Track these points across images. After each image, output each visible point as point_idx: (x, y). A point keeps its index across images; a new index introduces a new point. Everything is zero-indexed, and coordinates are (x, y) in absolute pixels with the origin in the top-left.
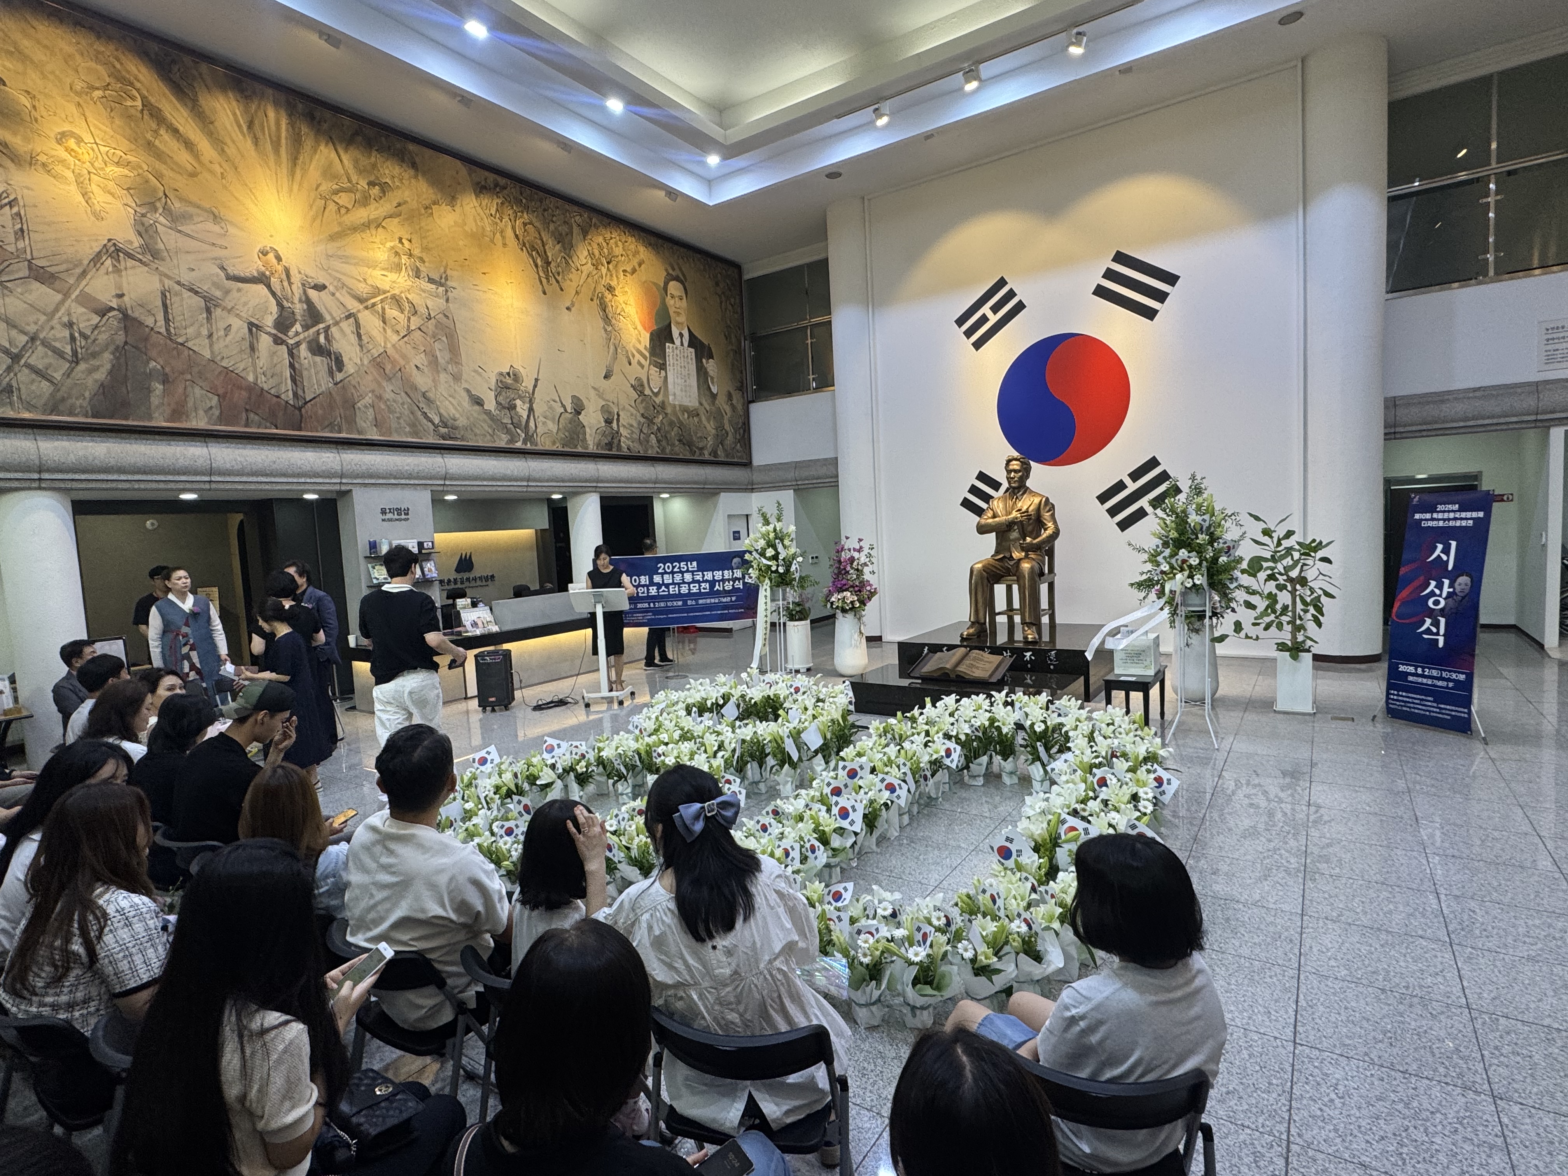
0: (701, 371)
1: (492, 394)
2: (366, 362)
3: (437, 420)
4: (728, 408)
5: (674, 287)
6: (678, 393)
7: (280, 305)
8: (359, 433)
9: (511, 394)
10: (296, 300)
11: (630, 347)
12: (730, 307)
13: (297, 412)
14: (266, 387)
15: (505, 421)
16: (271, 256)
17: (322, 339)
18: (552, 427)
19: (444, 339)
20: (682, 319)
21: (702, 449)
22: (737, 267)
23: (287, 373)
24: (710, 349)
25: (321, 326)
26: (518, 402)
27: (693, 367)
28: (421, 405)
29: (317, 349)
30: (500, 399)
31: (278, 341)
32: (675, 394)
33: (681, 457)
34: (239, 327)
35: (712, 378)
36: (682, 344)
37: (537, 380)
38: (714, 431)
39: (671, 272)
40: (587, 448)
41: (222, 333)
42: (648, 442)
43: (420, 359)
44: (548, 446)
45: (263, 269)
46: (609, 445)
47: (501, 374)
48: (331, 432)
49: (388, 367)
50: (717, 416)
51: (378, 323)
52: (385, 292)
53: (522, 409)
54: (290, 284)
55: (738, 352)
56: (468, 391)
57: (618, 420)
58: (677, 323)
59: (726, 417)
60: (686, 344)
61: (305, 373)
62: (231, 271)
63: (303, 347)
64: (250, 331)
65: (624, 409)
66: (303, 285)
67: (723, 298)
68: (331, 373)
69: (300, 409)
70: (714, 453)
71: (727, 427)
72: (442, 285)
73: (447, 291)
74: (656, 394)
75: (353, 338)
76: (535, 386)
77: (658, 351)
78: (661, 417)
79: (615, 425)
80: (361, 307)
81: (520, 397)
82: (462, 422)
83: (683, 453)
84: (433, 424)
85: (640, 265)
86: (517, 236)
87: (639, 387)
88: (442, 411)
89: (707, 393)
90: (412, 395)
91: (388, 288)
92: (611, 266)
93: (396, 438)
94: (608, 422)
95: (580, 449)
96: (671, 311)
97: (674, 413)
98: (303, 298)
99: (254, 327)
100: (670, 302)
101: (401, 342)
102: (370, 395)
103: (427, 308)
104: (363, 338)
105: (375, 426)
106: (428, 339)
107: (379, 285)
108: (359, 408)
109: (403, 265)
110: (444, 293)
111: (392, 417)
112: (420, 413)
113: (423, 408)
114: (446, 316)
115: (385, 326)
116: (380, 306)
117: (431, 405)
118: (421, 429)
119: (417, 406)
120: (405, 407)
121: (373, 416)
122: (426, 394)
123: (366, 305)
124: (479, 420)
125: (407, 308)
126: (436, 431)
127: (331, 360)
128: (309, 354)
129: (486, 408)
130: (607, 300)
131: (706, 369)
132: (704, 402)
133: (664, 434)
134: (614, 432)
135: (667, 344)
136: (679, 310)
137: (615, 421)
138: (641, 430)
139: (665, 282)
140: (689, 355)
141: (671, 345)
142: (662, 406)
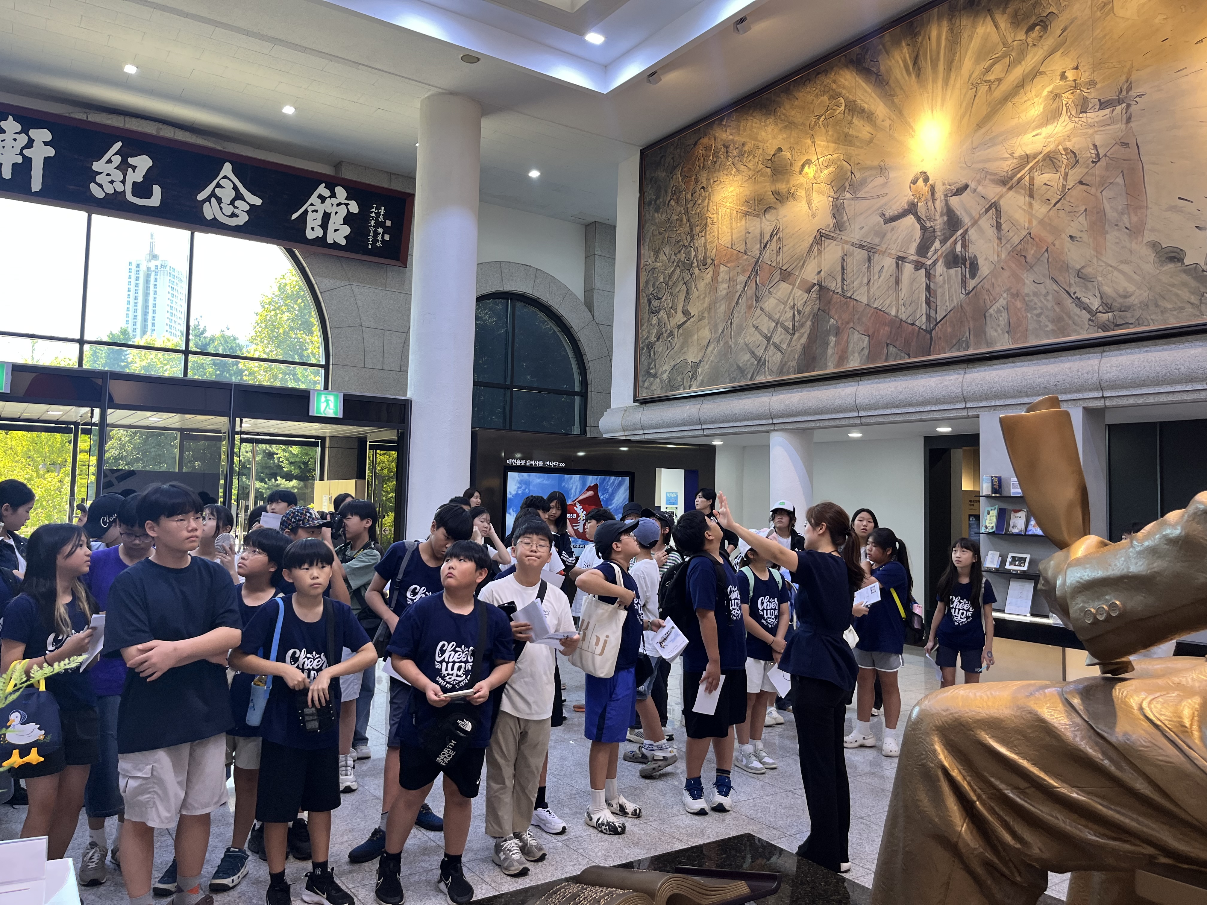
2: (1003, 256)
3: (1095, 304)
7: (924, 228)
8: (988, 345)
10: (938, 215)
13: (928, 336)
14: (904, 317)
16: (920, 182)
19: (1120, 179)
23: (923, 296)
25: (959, 233)
28: (1072, 290)
29: (953, 260)
31: (918, 266)
34: (890, 265)
41: (876, 277)
43: (1078, 224)
45: (912, 197)
48: (959, 350)
49: (1031, 252)
51: (1023, 200)
52: (1035, 156)
56: (1154, 245)
61: (939, 291)
62: (889, 213)
63: (940, 263)
64: (897, 265)
66: (946, 196)
68: (964, 283)
69: (930, 332)
72: (1120, 102)
73: (1128, 106)
75: (991, 232)
80: (1005, 190)
82: (1139, 296)
84: (1090, 312)
88: (1107, 290)
90: (1060, 279)
91: (1040, 149)
93: (1033, 342)
99: (900, 259)
101: (1051, 212)
102: (1005, 295)
103: (1095, 147)
104: (1003, 227)
105: (1008, 332)
106: (1093, 191)
107: (1028, 153)
108: (991, 315)
109: (1064, 107)
110: (1124, 111)
111: (1029, 315)
112: (1070, 300)
113: (1075, 293)
114: (1125, 145)
115: (1031, 200)
116: (1027, 177)
117: (1089, 285)
118: (1071, 322)
119: (1067, 292)
120: (1050, 297)
121: (1006, 321)
122: (1082, 271)
123: (1010, 185)
124: (1173, 286)
125: (1065, 161)
126: (1092, 321)
127: (966, 268)
128: (945, 269)
129: (1187, 262)
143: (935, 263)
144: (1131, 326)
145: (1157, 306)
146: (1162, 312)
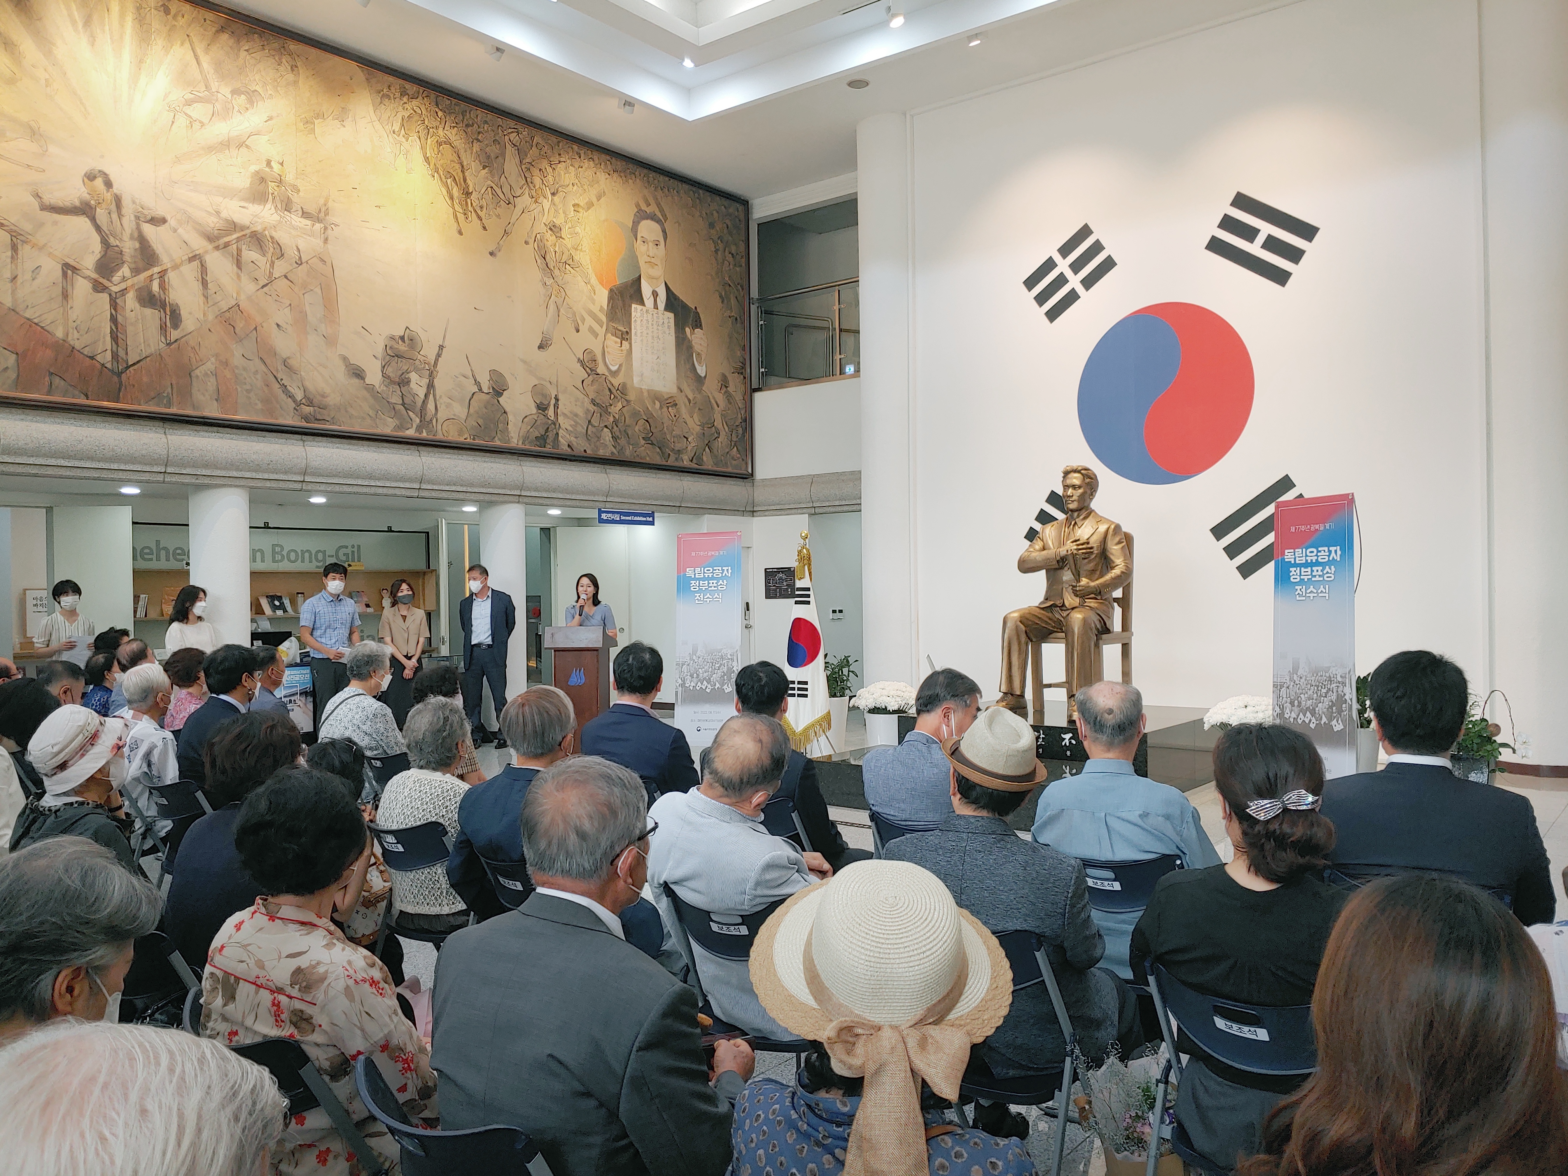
0: (683, 346)
1: (378, 365)
2: (211, 317)
3: (299, 396)
4: (720, 398)
5: (649, 229)
6: (647, 373)
7: (105, 242)
8: (194, 407)
9: (404, 365)
10: (126, 237)
11: (579, 308)
12: (729, 258)
13: (116, 379)
14: (78, 345)
15: (393, 401)
16: (99, 182)
17: (155, 287)
18: (460, 411)
19: (318, 290)
20: (658, 272)
22: (745, 204)
23: (107, 327)
24: (697, 314)
25: (156, 270)
26: (413, 376)
27: (671, 339)
28: (279, 376)
29: (148, 299)
30: (389, 371)
31: (98, 287)
32: (642, 375)
33: (648, 460)
34: (51, 270)
35: (698, 354)
36: (656, 307)
37: (441, 347)
38: (698, 429)
39: (644, 207)
40: (508, 441)
41: (28, 276)
42: (599, 438)
43: (284, 316)
44: (453, 436)
45: (88, 197)
46: (542, 439)
47: (392, 338)
48: (158, 405)
49: (240, 325)
50: (705, 407)
51: (230, 267)
52: (243, 228)
53: (418, 385)
54: (120, 215)
55: (741, 320)
56: (345, 359)
57: (556, 406)
58: (651, 278)
59: (717, 410)
60: (662, 306)
61: (130, 330)
62: (50, 198)
63: (131, 296)
64: (65, 275)
66: (137, 218)
67: (721, 246)
68: (164, 330)
69: (119, 374)
70: (696, 457)
71: (718, 423)
72: (319, 221)
73: (326, 228)
74: (615, 374)
75: (197, 286)
76: (439, 355)
77: (619, 314)
78: (620, 406)
79: (551, 412)
80: (210, 247)
81: (417, 370)
82: (333, 399)
83: (652, 455)
84: (295, 401)
85: (599, 198)
86: (427, 159)
87: (589, 364)
88: (308, 384)
89: (691, 375)
90: (268, 362)
91: (247, 223)
92: (556, 198)
93: (241, 417)
94: (542, 408)
95: (498, 443)
96: (642, 261)
97: (640, 400)
98: (136, 235)
99: (69, 269)
100: (641, 249)
101: (259, 292)
102: (213, 359)
103: (299, 250)
104: (210, 286)
105: (217, 400)
106: (296, 289)
107: (235, 220)
108: (197, 376)
109: (270, 195)
110: (323, 232)
111: (239, 389)
112: (278, 386)
113: (282, 379)
114: (323, 261)
115: (239, 272)
116: (235, 246)
117: (294, 376)
118: (278, 406)
119: (275, 377)
120: (259, 376)
121: (215, 388)
122: (288, 360)
123: (216, 244)
124: (358, 398)
125: (272, 249)
126: (297, 410)
127: (165, 313)
128: (138, 305)
129: (368, 381)
130: (549, 244)
131: (690, 342)
132: (685, 387)
133: (622, 429)
134: (550, 422)
135: (634, 306)
136: (653, 260)
137: (552, 407)
138: (589, 422)
139: (633, 222)
140: (666, 321)
141: (639, 307)
142: (623, 390)
143: (124, 292)
144: (327, 423)
145: (347, 411)
146: (350, 417)
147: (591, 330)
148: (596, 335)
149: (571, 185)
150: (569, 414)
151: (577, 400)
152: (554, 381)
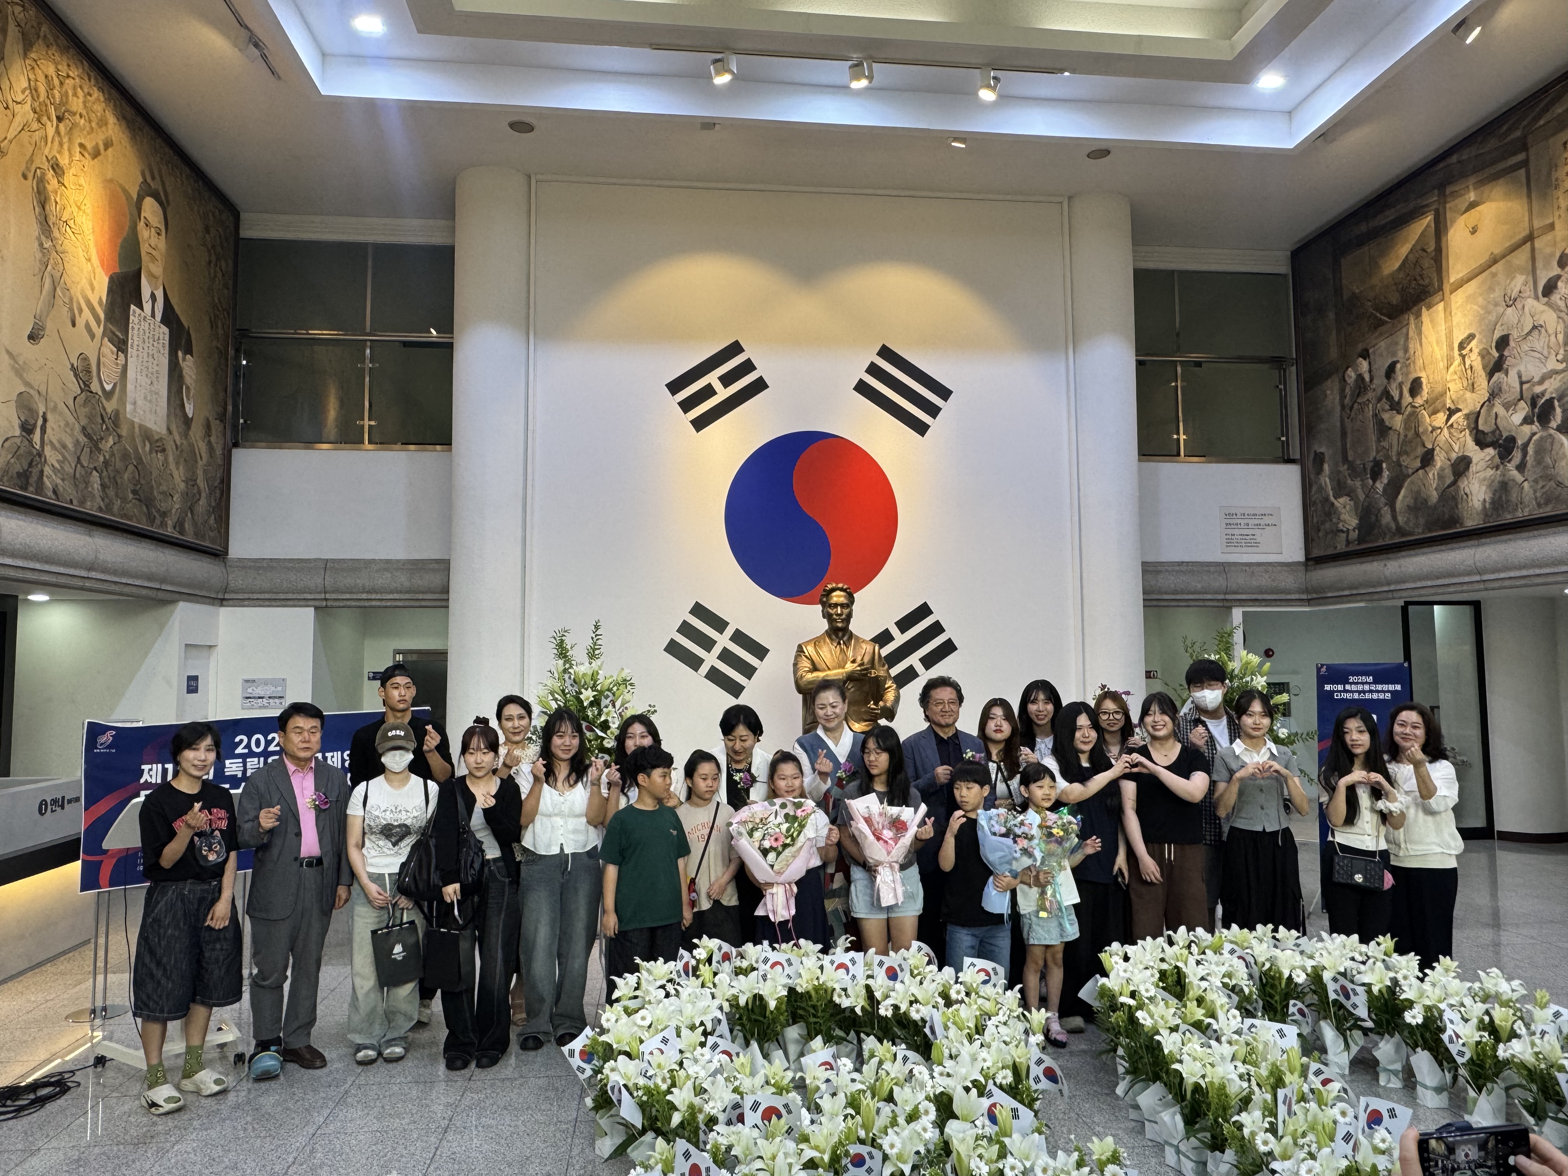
0: (175, 374)
4: (203, 449)
5: (152, 210)
6: (140, 403)
11: (76, 292)
12: (220, 275)
20: (157, 269)
21: (164, 514)
22: (235, 213)
24: (189, 335)
27: (165, 361)
32: (135, 403)
33: (134, 523)
35: (188, 388)
36: (153, 315)
38: (182, 486)
39: (149, 180)
42: (87, 483)
46: (24, 477)
50: (189, 458)
55: (225, 355)
58: (152, 276)
59: (200, 463)
60: (159, 315)
65: (55, 408)
67: (213, 258)
70: (179, 524)
71: (200, 482)
74: (109, 395)
77: (117, 314)
78: (111, 442)
79: (37, 437)
83: (137, 516)
85: (106, 147)
87: (83, 373)
89: (180, 414)
94: (27, 429)
96: (144, 249)
97: (133, 438)
100: (144, 233)
130: (50, 188)
131: (181, 370)
132: (174, 428)
133: (112, 475)
134: (35, 452)
135: (133, 307)
136: (154, 252)
137: (38, 431)
138: (79, 458)
139: (138, 195)
140: (161, 336)
141: (138, 311)
142: (116, 419)
147: (88, 326)
148: (92, 336)
149: (78, 116)
150: (57, 445)
151: (67, 424)
152: (43, 390)
